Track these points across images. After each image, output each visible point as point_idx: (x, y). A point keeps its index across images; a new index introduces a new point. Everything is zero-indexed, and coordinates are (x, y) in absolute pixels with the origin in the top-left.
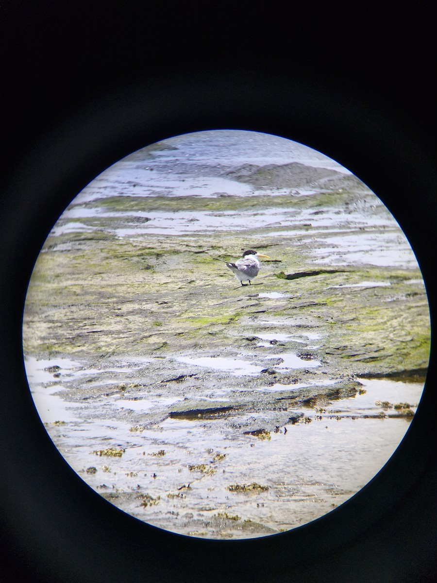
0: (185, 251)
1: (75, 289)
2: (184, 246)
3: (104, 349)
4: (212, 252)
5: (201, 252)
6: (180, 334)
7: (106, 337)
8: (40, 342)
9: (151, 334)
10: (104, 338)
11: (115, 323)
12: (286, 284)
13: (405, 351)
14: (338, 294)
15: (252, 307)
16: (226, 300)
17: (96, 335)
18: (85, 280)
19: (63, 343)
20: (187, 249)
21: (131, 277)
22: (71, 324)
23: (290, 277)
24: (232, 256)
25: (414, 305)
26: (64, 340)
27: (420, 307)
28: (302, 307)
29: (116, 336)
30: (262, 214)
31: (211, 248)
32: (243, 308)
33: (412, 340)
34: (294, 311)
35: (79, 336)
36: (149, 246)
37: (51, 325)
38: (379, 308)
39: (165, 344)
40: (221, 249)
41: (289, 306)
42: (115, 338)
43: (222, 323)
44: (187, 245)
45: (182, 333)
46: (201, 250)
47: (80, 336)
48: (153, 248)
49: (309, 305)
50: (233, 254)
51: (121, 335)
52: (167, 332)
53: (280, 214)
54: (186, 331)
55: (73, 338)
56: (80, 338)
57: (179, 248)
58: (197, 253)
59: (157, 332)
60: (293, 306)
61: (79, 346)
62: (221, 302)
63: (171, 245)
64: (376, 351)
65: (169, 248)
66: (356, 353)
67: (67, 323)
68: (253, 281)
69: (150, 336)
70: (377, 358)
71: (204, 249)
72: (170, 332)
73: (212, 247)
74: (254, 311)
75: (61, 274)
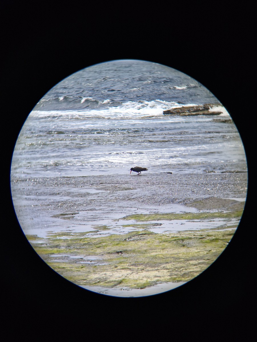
0: (194, 238)
1: (160, 256)
4: (208, 238)
8: (169, 277)
11: (196, 268)
18: (160, 252)
20: (194, 237)
21: (179, 250)
24: (220, 239)
26: (179, 276)
30: (214, 221)
31: (207, 236)
36: (175, 236)
37: (168, 270)
40: (212, 236)
44: (194, 235)
46: (202, 237)
47: (185, 274)
48: (177, 237)
53: (222, 221)
55: (183, 275)
56: (186, 275)
57: (190, 236)
61: (187, 278)
63: (186, 235)
65: (185, 237)
67: (175, 269)
71: (204, 236)
73: (208, 235)
75: (147, 250)
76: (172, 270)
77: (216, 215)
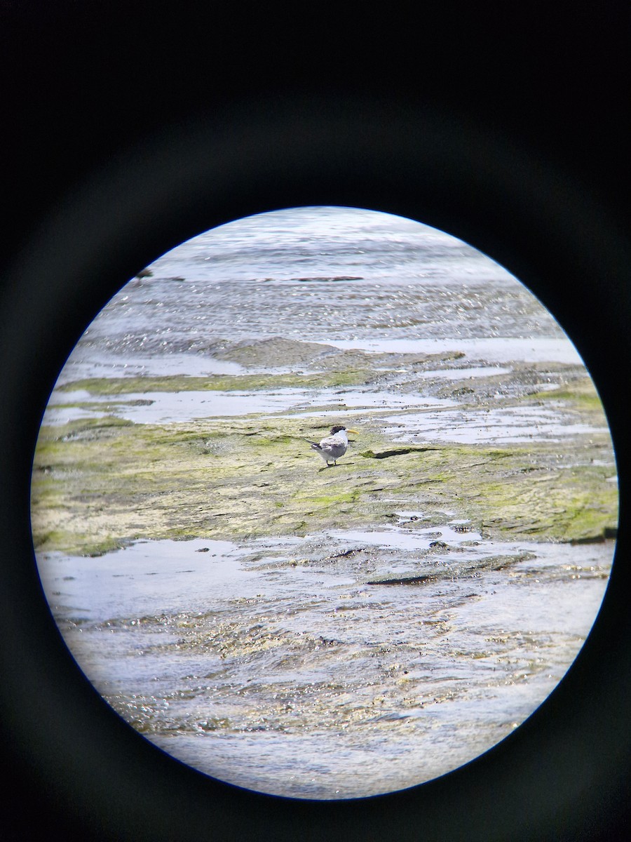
0: (233, 434)
1: (146, 477)
2: (229, 429)
3: (240, 531)
4: (265, 434)
5: (252, 434)
6: (309, 513)
7: (234, 519)
8: (166, 528)
9: (279, 514)
10: (232, 521)
11: (233, 506)
12: (380, 463)
13: (564, 522)
14: (448, 471)
15: (366, 486)
16: (334, 479)
17: (224, 518)
18: (147, 468)
19: (192, 528)
20: (233, 431)
21: (195, 463)
22: (186, 509)
23: (379, 456)
24: (293, 437)
25: (538, 480)
26: (192, 525)
27: (545, 481)
28: (419, 484)
29: (245, 518)
31: (263, 430)
32: (357, 486)
33: (565, 512)
34: (413, 489)
35: (206, 519)
36: (186, 430)
37: (163, 511)
38: (499, 484)
39: (303, 523)
40: (275, 430)
41: (405, 483)
42: (245, 520)
43: (346, 502)
44: (232, 428)
45: (312, 513)
48: (192, 432)
49: (425, 483)
50: (293, 435)
51: (249, 517)
52: (294, 512)
54: (315, 510)
55: (201, 522)
57: (224, 430)
58: (247, 435)
59: (284, 513)
60: (409, 483)
62: (329, 481)
63: (213, 428)
64: (533, 523)
65: (211, 432)
66: (513, 525)
67: (181, 509)
68: (338, 461)
69: (280, 517)
70: (538, 529)
72: (298, 512)
73: (264, 428)
74: (371, 489)
75: (113, 462)
76: (174, 510)
77: (285, 380)
